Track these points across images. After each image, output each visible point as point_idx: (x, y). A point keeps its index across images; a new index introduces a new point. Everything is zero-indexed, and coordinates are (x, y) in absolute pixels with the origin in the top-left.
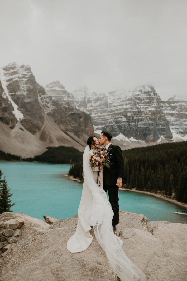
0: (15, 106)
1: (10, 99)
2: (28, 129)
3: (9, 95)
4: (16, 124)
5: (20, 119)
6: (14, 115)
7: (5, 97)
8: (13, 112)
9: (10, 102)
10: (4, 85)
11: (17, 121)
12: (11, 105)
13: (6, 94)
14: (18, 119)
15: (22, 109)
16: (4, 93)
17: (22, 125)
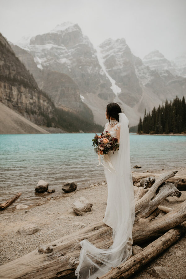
0: (113, 81)
1: (107, 75)
2: (126, 103)
3: (107, 71)
4: (115, 98)
5: (118, 93)
6: (112, 90)
7: (102, 74)
8: (111, 88)
9: (108, 78)
10: (101, 62)
11: (115, 96)
12: (109, 80)
13: (104, 70)
14: (116, 94)
15: (120, 84)
16: (101, 70)
17: (120, 99)
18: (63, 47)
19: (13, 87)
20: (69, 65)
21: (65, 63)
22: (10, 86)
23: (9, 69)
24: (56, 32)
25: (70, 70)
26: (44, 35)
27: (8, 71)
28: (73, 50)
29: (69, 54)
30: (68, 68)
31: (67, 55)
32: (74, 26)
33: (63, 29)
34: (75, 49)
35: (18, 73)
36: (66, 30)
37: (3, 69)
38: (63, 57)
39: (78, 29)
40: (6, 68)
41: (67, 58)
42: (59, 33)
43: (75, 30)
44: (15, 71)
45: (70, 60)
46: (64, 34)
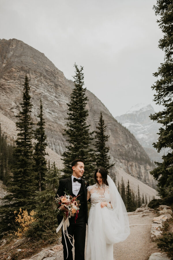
18: (139, 124)
19: (141, 166)
20: (146, 139)
21: (143, 138)
22: (139, 165)
23: (135, 150)
24: (132, 113)
25: (148, 144)
26: (121, 116)
27: (135, 152)
28: (148, 126)
29: (145, 130)
30: (146, 142)
31: (143, 131)
32: (148, 106)
33: (138, 109)
34: (150, 125)
35: (141, 153)
36: (141, 110)
37: (132, 150)
38: (140, 134)
39: (151, 109)
40: (133, 149)
41: (143, 134)
42: (134, 113)
43: (149, 109)
44: (139, 151)
45: (147, 135)
46: (139, 113)
